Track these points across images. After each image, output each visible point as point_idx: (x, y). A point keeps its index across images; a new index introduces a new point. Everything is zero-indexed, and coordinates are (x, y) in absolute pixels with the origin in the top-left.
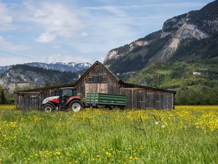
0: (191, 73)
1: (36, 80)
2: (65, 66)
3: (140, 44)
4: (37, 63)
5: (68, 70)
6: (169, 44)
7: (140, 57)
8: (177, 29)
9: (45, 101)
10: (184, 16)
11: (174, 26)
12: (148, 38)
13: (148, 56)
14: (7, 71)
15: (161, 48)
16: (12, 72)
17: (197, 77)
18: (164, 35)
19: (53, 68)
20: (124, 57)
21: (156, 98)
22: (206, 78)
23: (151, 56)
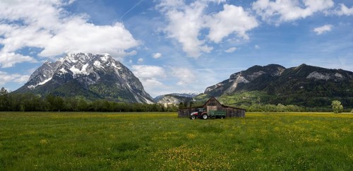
1: (175, 101)
2: (187, 95)
3: (220, 85)
4: (175, 94)
5: (189, 97)
6: (232, 85)
7: (220, 91)
10: (239, 73)
11: (235, 77)
12: (223, 82)
13: (223, 91)
14: (164, 97)
15: (229, 87)
17: (244, 99)
18: (230, 81)
19: (182, 96)
20: (213, 91)
22: (248, 100)
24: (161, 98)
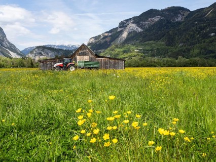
0: (134, 50)
1: (50, 54)
2: (66, 47)
3: (106, 35)
4: (50, 45)
5: (68, 49)
6: (122, 35)
7: (106, 42)
8: (126, 26)
9: (55, 65)
10: (130, 19)
11: (125, 25)
12: (111, 31)
14: (34, 50)
15: (118, 37)
16: (36, 50)
17: (137, 52)
18: (119, 30)
19: (59, 48)
20: (98, 42)
21: (115, 63)
22: (141, 53)
23: (112, 41)
24: (31, 51)
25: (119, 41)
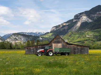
0: (86, 36)
1: (23, 39)
3: (65, 24)
4: (23, 32)
5: (35, 35)
6: (76, 24)
7: (65, 30)
8: (80, 18)
10: (83, 13)
11: (78, 17)
12: (68, 22)
13: (68, 29)
14: (11, 36)
15: (73, 26)
16: (13, 36)
17: (88, 37)
18: (74, 21)
19: (29, 34)
20: (58, 30)
22: (92, 38)
23: (69, 29)
24: (9, 36)
25: (74, 29)
